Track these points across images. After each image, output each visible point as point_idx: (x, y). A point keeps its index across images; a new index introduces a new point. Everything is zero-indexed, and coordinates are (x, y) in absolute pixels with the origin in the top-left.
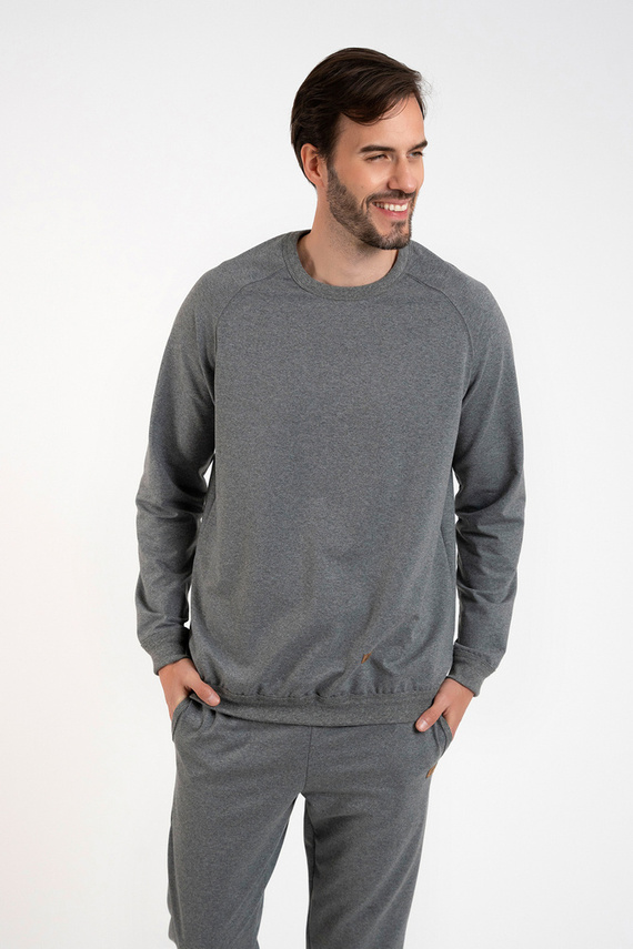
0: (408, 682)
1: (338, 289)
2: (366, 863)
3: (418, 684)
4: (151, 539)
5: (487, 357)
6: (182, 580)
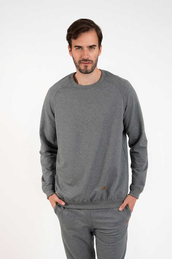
0: (116, 196)
1: (85, 86)
2: (110, 249)
3: (119, 196)
4: (44, 162)
5: (129, 100)
6: (53, 172)
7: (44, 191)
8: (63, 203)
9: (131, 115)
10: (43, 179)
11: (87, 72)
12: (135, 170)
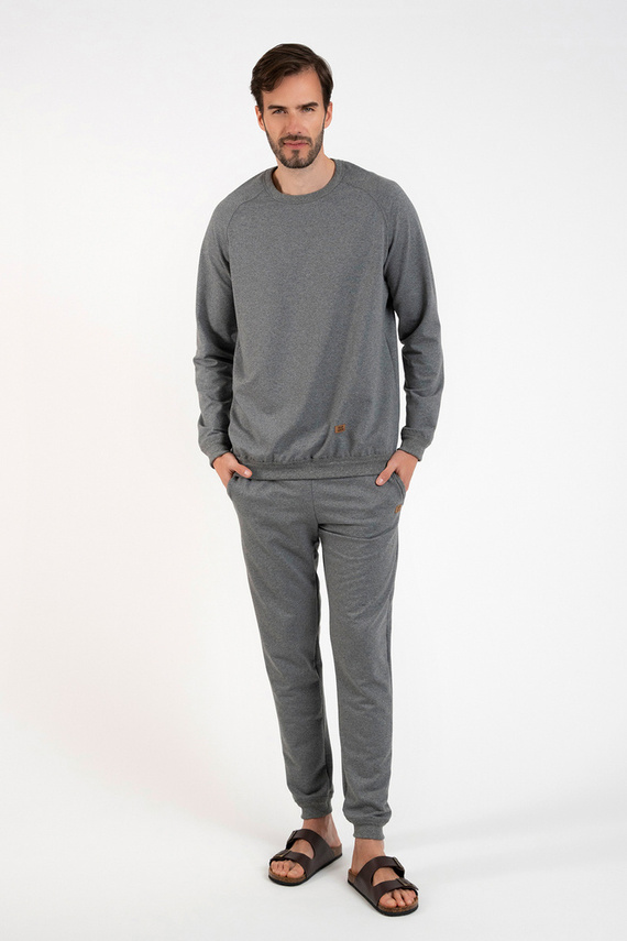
0: (370, 449)
1: (297, 197)
3: (377, 450)
4: (203, 381)
5: (398, 227)
6: (224, 406)
7: (204, 448)
8: (247, 473)
9: (402, 261)
10: (201, 422)
11: (298, 165)
12: (413, 394)
